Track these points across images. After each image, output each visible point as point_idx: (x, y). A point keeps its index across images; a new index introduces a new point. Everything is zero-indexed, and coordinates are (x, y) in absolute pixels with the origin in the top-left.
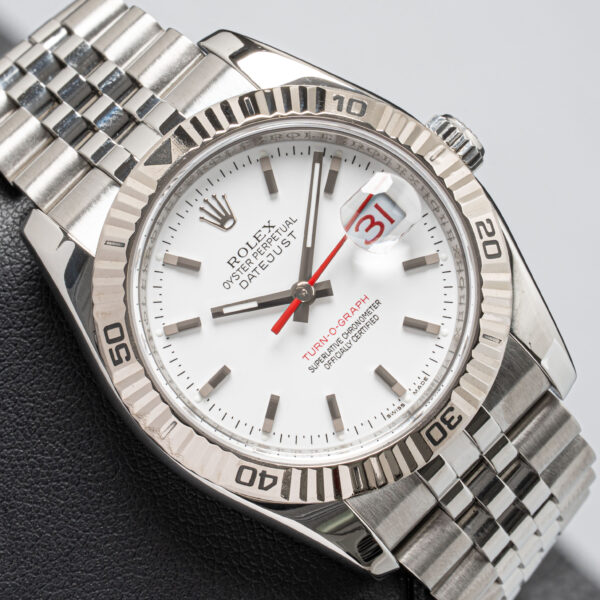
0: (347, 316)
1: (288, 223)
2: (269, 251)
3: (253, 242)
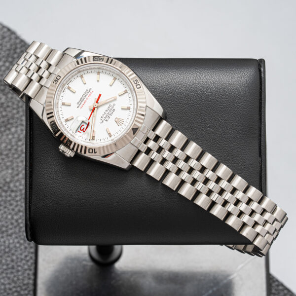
0: (85, 103)
1: (102, 122)
2: (106, 115)
3: (110, 116)
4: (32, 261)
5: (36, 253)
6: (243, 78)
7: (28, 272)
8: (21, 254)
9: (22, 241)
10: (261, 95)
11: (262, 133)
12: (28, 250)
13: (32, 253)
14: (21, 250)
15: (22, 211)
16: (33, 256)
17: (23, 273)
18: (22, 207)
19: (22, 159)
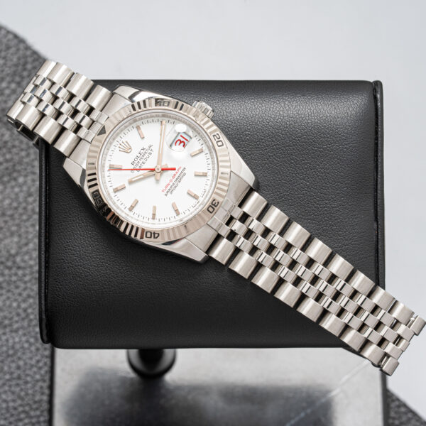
0: (175, 175)
2: (145, 157)
4: (46, 369)
5: (52, 357)
6: (351, 109)
7: (40, 384)
8: (31, 359)
9: (32, 340)
10: (377, 132)
11: (379, 188)
12: (40, 352)
13: (47, 357)
14: (31, 352)
15: (32, 297)
16: (48, 361)
17: (34, 386)
18: (32, 290)
19: (34, 222)
